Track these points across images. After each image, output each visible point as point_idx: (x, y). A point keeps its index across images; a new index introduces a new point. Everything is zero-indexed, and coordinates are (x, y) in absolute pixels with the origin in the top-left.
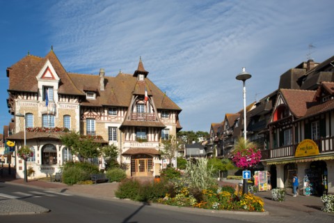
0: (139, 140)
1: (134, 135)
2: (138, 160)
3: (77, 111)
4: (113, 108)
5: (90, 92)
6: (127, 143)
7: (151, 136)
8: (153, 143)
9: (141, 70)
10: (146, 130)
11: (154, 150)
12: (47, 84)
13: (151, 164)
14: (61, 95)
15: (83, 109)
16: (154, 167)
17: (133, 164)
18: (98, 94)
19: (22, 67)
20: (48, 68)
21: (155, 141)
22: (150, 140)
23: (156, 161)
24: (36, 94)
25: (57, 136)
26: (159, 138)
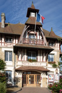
1: (25, 56)
2: (29, 75)
7: (40, 58)
8: (41, 62)
13: (39, 78)
16: (42, 80)
21: (43, 61)
22: (39, 60)
23: (43, 76)
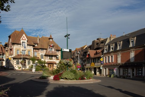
0: (50, 59)
1: (49, 57)
3: (32, 50)
5: (36, 44)
6: (47, 60)
7: (53, 58)
8: (54, 60)
9: (51, 38)
10: (52, 56)
11: (54, 62)
12: (23, 41)
14: (28, 45)
15: (34, 49)
16: (54, 67)
17: (48, 66)
18: (38, 45)
20: (24, 37)
23: (55, 65)
24: (20, 44)
25: (28, 57)
26: (56, 58)
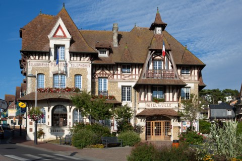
0: (155, 100)
1: (150, 94)
2: (154, 122)
3: (89, 70)
4: (127, 66)
5: (103, 50)
6: (142, 104)
7: (169, 96)
8: (171, 103)
9: (158, 22)
10: (164, 88)
11: (172, 110)
13: (168, 127)
14: (72, 54)
15: (94, 68)
16: (172, 130)
17: (148, 127)
18: (111, 51)
19: (35, 26)
20: (60, 27)
21: (173, 101)
22: (167, 100)
23: (174, 123)
24: (48, 53)
25: (68, 96)
26: (178, 98)
